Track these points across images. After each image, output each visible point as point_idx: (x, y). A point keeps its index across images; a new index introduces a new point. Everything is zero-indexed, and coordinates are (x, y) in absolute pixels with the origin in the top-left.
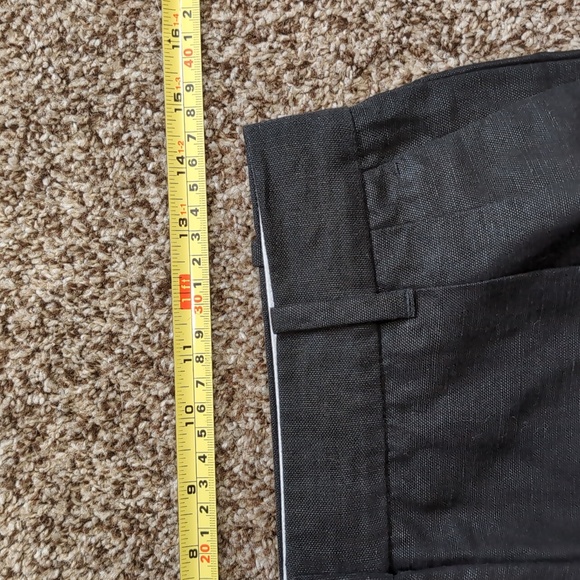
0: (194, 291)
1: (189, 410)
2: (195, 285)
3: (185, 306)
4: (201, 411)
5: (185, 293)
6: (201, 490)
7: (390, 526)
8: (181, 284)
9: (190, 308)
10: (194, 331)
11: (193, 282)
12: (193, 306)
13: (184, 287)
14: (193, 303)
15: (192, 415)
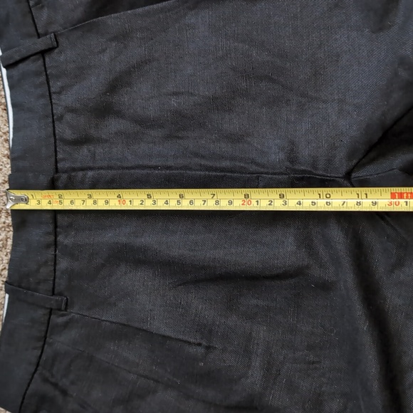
0: (402, 201)
1: (328, 196)
2: (407, 202)
3: (393, 196)
4: (327, 203)
5: (401, 196)
6: (281, 202)
7: (56, 151)
8: (407, 193)
9: (391, 198)
10: (377, 201)
11: (408, 200)
12: (392, 200)
13: (405, 195)
14: (395, 200)
15: (325, 197)
